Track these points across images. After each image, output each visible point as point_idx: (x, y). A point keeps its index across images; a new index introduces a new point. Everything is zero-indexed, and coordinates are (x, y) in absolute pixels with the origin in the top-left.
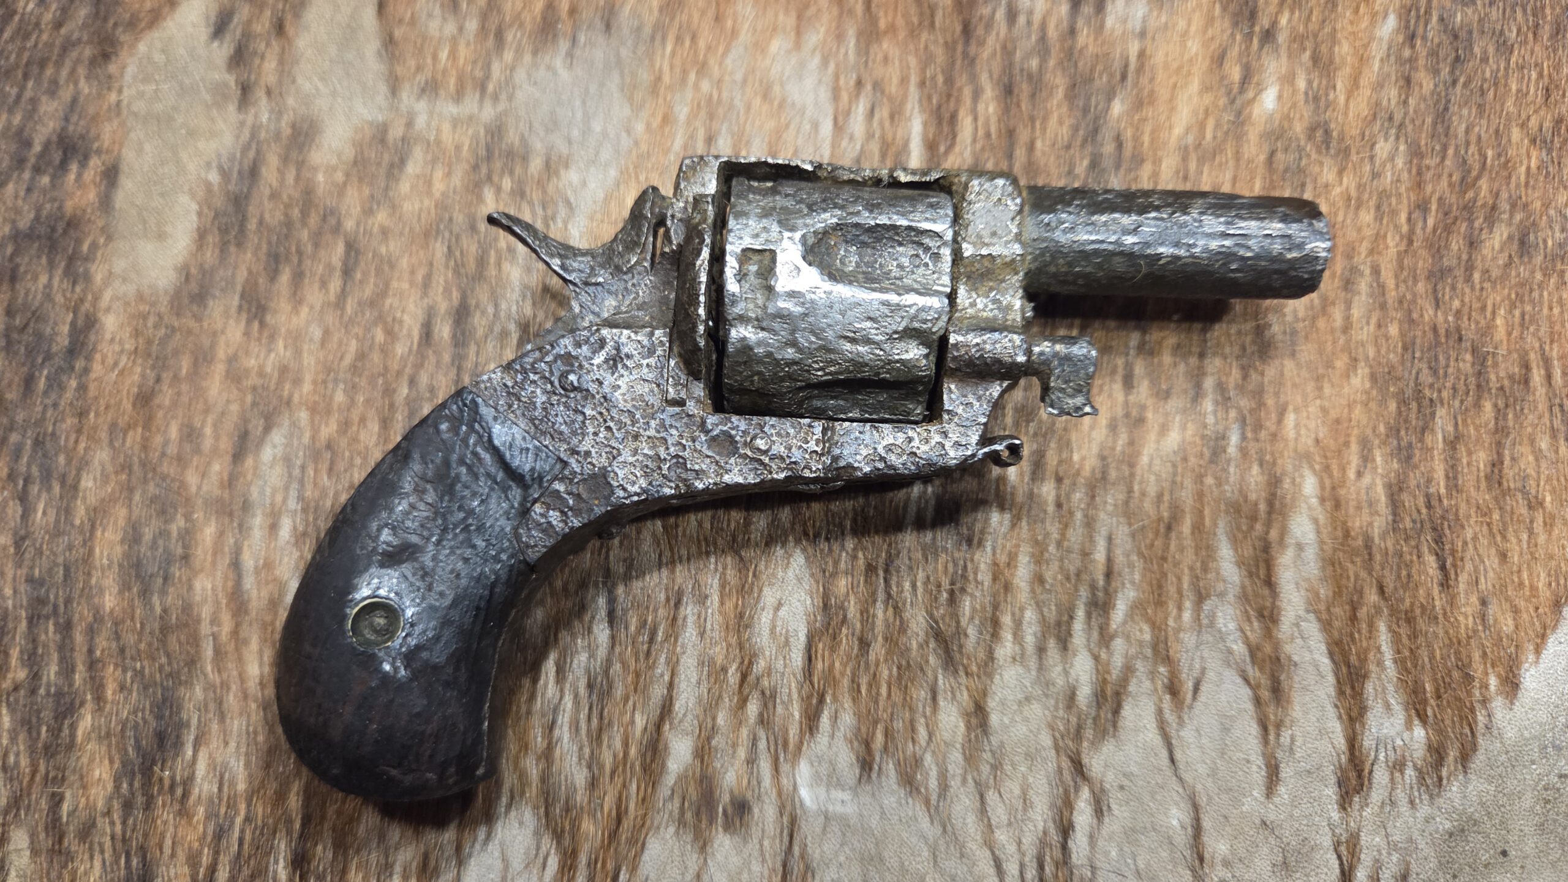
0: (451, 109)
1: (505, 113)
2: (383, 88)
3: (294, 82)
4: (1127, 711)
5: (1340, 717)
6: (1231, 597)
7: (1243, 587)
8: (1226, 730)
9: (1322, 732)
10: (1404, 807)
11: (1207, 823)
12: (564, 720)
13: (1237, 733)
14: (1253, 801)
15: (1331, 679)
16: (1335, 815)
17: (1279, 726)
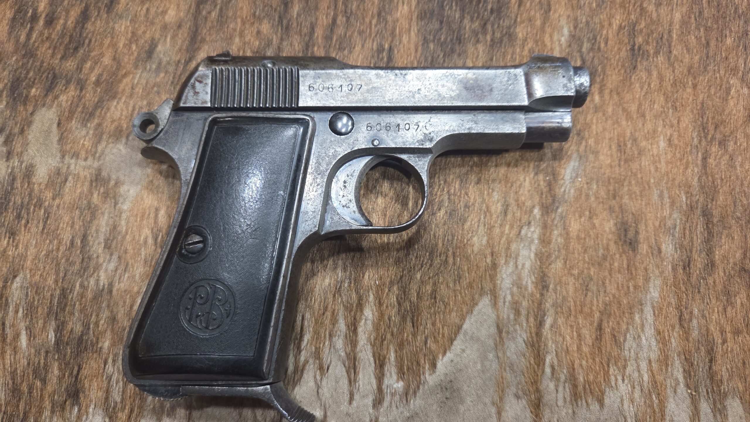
0: (83, 163)
1: (102, 164)
2: (59, 155)
3: (27, 151)
4: (305, 375)
5: (376, 378)
6: (342, 337)
7: (346, 334)
8: (337, 382)
9: (370, 383)
10: (394, 408)
11: (329, 414)
12: (114, 378)
13: (341, 383)
14: (344, 407)
15: (373, 365)
16: (371, 411)
17: (355, 380)
